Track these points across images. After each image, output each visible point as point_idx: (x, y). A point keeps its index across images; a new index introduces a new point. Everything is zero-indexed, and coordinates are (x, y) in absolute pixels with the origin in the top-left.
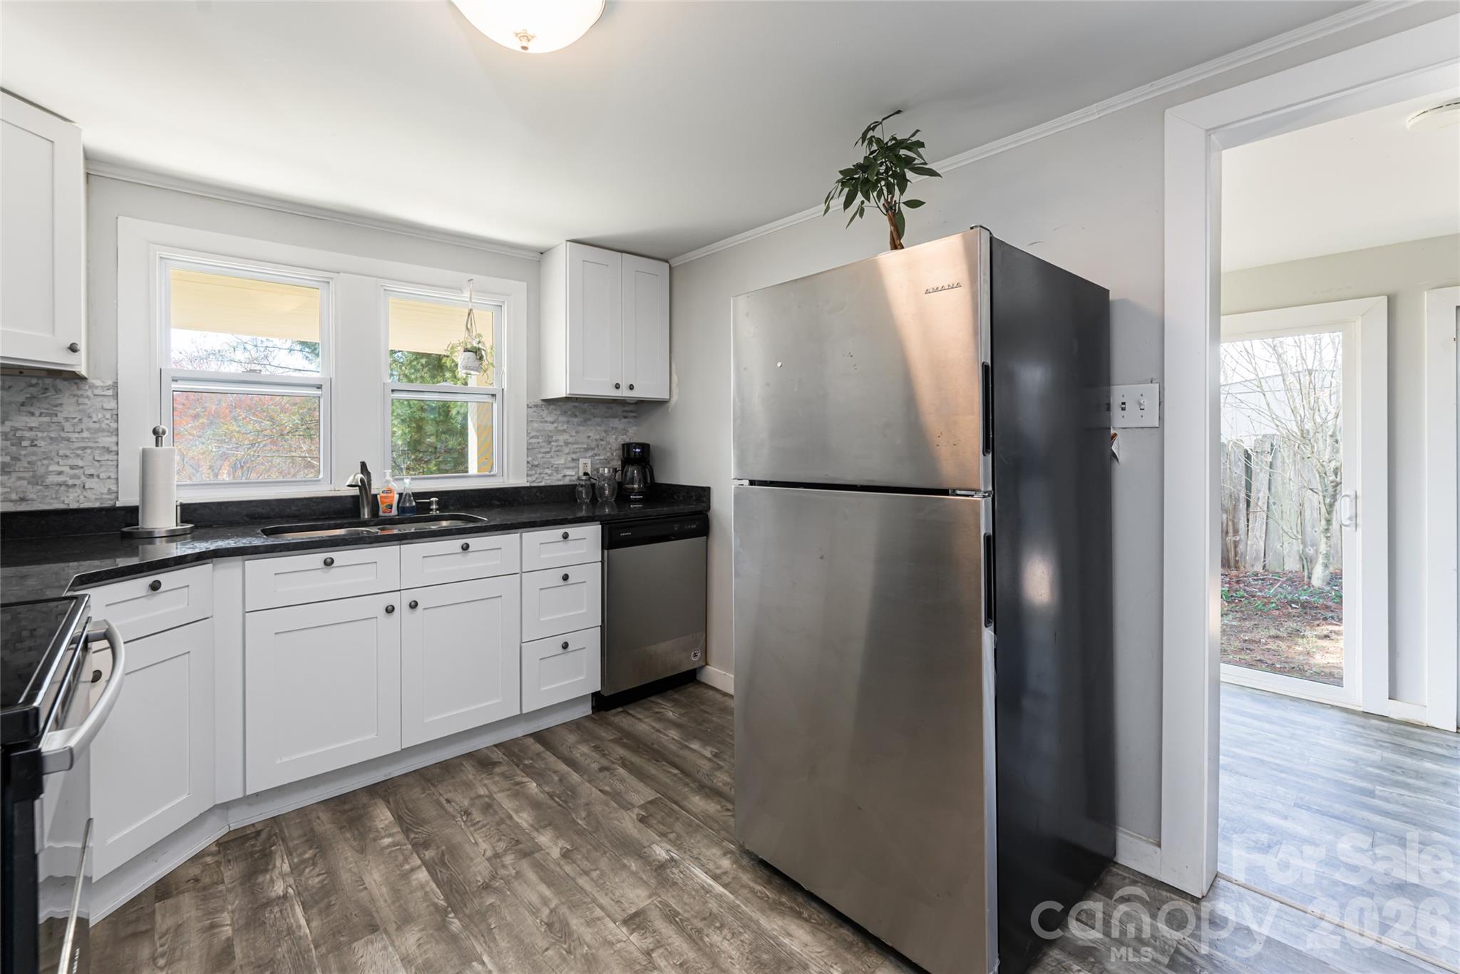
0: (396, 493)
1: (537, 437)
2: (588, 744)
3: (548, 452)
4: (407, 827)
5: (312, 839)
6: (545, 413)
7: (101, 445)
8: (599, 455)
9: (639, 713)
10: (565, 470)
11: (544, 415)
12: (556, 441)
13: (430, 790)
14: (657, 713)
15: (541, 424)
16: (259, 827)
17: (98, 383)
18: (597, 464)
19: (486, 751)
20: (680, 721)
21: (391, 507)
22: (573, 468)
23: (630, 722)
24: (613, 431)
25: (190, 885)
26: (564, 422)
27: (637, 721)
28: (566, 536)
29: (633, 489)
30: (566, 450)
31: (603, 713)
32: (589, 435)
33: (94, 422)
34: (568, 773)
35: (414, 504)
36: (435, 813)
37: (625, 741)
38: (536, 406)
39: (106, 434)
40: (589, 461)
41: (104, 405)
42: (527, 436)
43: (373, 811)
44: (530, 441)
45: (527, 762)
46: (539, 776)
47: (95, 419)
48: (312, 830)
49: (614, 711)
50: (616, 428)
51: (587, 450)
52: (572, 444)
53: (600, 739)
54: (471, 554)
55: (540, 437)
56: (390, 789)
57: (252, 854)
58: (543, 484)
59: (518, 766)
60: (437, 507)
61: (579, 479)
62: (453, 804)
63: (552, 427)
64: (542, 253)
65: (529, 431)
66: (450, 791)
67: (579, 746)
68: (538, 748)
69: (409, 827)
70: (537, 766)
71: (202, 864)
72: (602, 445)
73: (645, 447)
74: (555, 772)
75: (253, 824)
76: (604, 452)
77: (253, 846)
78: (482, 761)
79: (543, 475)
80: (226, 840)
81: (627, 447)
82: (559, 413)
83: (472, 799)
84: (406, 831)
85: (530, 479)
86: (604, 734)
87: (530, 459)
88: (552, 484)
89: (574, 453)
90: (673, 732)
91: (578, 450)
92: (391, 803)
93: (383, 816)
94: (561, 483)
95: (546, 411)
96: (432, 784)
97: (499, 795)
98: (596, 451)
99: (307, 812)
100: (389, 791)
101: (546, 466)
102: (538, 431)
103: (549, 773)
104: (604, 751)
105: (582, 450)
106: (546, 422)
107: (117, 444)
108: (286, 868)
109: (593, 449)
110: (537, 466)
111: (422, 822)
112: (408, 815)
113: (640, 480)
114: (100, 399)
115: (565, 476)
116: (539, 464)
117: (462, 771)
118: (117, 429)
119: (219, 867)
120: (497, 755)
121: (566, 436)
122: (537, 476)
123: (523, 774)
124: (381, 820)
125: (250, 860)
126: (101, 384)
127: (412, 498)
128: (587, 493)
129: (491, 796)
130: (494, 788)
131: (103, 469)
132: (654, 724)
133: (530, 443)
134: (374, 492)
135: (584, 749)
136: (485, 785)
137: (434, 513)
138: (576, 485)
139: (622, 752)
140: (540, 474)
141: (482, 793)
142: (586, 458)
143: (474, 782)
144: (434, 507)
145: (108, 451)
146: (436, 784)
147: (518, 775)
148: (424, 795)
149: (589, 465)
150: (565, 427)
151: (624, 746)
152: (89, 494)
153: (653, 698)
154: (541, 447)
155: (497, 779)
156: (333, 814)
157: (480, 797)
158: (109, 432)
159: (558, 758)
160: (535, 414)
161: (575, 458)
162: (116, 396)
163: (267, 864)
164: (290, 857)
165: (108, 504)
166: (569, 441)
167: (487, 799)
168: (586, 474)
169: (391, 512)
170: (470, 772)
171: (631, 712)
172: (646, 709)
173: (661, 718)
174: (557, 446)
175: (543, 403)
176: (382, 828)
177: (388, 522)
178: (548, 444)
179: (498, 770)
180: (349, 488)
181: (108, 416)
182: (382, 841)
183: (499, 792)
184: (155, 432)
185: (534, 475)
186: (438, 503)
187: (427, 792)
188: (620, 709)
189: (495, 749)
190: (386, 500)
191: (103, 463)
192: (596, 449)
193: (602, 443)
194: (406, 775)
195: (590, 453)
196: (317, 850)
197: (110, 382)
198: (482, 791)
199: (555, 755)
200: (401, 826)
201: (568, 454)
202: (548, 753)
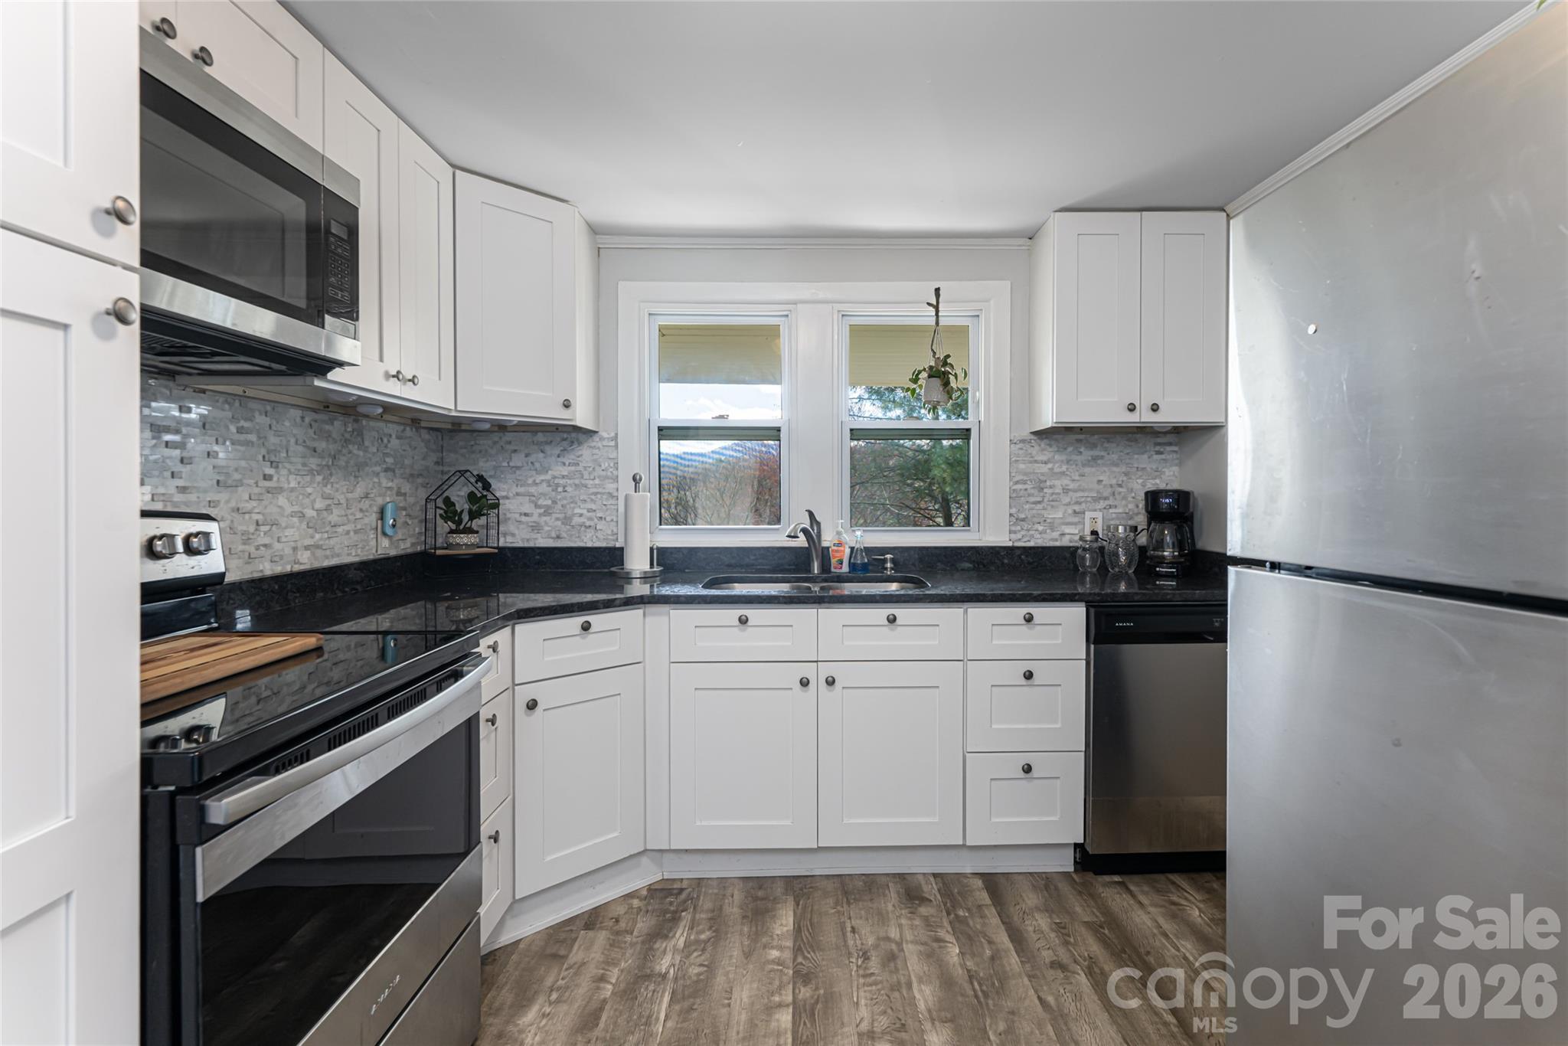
0: (847, 547)
1: (1024, 482)
2: (1051, 917)
3: (1039, 502)
4: (800, 945)
5: (717, 922)
6: (1034, 451)
7: (607, 491)
8: (1116, 507)
9: (1143, 893)
10: (1063, 527)
11: (1034, 453)
12: (1051, 487)
13: (843, 907)
14: (1174, 903)
15: (1030, 465)
16: (685, 885)
17: (605, 435)
18: (1113, 519)
19: (921, 878)
20: (1207, 930)
21: (841, 562)
22: (1075, 524)
23: (1125, 904)
24: (1140, 473)
25: (611, 923)
26: (1062, 461)
27: (1136, 907)
28: (1029, 619)
29: (1164, 557)
30: (1067, 500)
31: (1090, 876)
32: (1101, 478)
33: (603, 470)
34: (1007, 951)
35: (866, 560)
36: (834, 940)
37: (1106, 932)
38: (1023, 441)
39: (611, 481)
40: (1099, 515)
41: (609, 455)
42: (1010, 480)
43: (779, 909)
44: (1015, 487)
45: (961, 913)
46: (969, 939)
47: (603, 467)
48: (721, 908)
49: (1107, 878)
50: (1144, 469)
51: (1096, 500)
52: (1075, 491)
53: (1071, 914)
54: (899, 628)
55: (1028, 482)
56: (806, 888)
57: (666, 912)
58: (1032, 544)
59: (948, 914)
60: (892, 566)
61: (1082, 539)
62: (856, 936)
63: (1045, 469)
64: (1030, 239)
65: (1013, 474)
66: (861, 918)
67: (1037, 916)
68: (984, 897)
69: (802, 946)
70: (971, 923)
71: (628, 904)
72: (1120, 493)
73: (1182, 497)
74: (990, 942)
75: (682, 879)
76: (1124, 502)
77: (671, 903)
78: (911, 891)
79: (1031, 532)
80: (656, 887)
81: (1153, 497)
82: (1056, 449)
83: (878, 939)
84: (797, 950)
85: (1013, 536)
86: (1078, 909)
87: (1014, 511)
88: (1044, 545)
89: (1078, 503)
90: (1189, 946)
91: (1083, 500)
92: (800, 907)
93: (784, 921)
94: (1058, 544)
95: (1037, 448)
96: (847, 899)
97: (910, 946)
98: (1110, 502)
99: (727, 884)
100: (805, 890)
101: (1036, 520)
102: (1025, 474)
103: (982, 940)
104: (1069, 936)
105: (1089, 499)
106: (1036, 462)
107: (617, 490)
108: (681, 943)
109: (1106, 499)
110: (1023, 520)
111: (815, 946)
112: (808, 930)
113: (1173, 544)
114: (607, 448)
115: (1063, 534)
116: (1027, 517)
117: (885, 895)
118: (617, 476)
119: (638, 914)
120: (931, 890)
121: (1066, 481)
122: (1023, 533)
123: (950, 929)
124: (782, 925)
125: (661, 919)
126: (608, 436)
127: (864, 554)
128: (1092, 559)
129: (899, 944)
130: (909, 935)
131: (608, 513)
132: (1161, 920)
133: (1014, 490)
134: (825, 544)
135: (1043, 922)
136: (900, 926)
137: (889, 573)
138: (1077, 548)
139: (1095, 948)
140: (1028, 530)
141: (892, 935)
142: (1095, 510)
143: (890, 915)
144: (889, 565)
145: (610, 495)
146: (852, 901)
147: (942, 927)
148: (833, 911)
149: (1100, 521)
150: (1064, 468)
151: (1104, 942)
152: (599, 534)
153: (1175, 877)
154: (1029, 495)
155: (917, 922)
156: (746, 897)
157: (888, 939)
158: (612, 479)
159: (1003, 923)
160: (1021, 452)
161: (1077, 510)
162: (616, 446)
163: (671, 929)
164: (690, 931)
165: (611, 545)
166: (1071, 487)
167: (894, 947)
168: (1094, 533)
169: (841, 568)
170: (891, 902)
171: (1132, 888)
172: (1158, 891)
173: (1176, 914)
174: (1053, 494)
175: (1032, 437)
176: (778, 935)
177: (836, 580)
178: (1039, 491)
179: (924, 910)
180: (788, 539)
181: (612, 465)
182: (771, 951)
183: (912, 942)
184: (634, 479)
185: (1019, 531)
186: (893, 561)
187: (839, 908)
188: (1117, 878)
189: (932, 879)
190: (837, 554)
191: (608, 507)
192: (1111, 498)
193: (1121, 490)
194: (828, 877)
195: (1102, 504)
196: (714, 934)
197: (613, 434)
198: (894, 933)
199: (1000, 916)
200: (795, 942)
201: (1069, 504)
202: (994, 910)
